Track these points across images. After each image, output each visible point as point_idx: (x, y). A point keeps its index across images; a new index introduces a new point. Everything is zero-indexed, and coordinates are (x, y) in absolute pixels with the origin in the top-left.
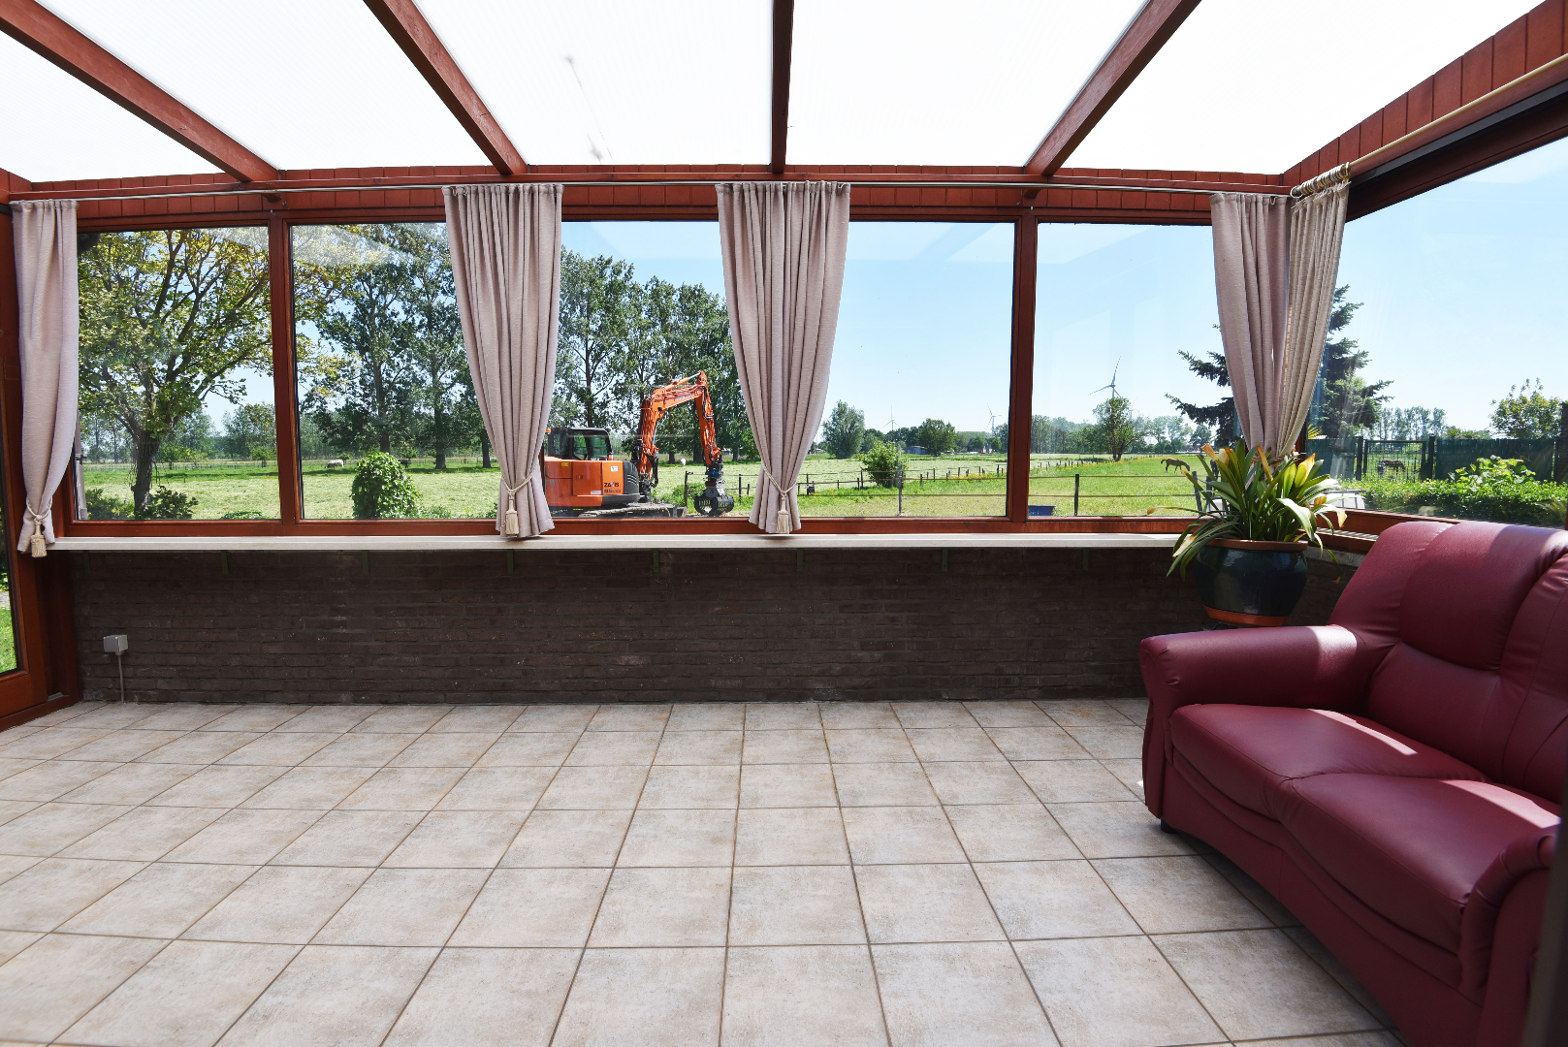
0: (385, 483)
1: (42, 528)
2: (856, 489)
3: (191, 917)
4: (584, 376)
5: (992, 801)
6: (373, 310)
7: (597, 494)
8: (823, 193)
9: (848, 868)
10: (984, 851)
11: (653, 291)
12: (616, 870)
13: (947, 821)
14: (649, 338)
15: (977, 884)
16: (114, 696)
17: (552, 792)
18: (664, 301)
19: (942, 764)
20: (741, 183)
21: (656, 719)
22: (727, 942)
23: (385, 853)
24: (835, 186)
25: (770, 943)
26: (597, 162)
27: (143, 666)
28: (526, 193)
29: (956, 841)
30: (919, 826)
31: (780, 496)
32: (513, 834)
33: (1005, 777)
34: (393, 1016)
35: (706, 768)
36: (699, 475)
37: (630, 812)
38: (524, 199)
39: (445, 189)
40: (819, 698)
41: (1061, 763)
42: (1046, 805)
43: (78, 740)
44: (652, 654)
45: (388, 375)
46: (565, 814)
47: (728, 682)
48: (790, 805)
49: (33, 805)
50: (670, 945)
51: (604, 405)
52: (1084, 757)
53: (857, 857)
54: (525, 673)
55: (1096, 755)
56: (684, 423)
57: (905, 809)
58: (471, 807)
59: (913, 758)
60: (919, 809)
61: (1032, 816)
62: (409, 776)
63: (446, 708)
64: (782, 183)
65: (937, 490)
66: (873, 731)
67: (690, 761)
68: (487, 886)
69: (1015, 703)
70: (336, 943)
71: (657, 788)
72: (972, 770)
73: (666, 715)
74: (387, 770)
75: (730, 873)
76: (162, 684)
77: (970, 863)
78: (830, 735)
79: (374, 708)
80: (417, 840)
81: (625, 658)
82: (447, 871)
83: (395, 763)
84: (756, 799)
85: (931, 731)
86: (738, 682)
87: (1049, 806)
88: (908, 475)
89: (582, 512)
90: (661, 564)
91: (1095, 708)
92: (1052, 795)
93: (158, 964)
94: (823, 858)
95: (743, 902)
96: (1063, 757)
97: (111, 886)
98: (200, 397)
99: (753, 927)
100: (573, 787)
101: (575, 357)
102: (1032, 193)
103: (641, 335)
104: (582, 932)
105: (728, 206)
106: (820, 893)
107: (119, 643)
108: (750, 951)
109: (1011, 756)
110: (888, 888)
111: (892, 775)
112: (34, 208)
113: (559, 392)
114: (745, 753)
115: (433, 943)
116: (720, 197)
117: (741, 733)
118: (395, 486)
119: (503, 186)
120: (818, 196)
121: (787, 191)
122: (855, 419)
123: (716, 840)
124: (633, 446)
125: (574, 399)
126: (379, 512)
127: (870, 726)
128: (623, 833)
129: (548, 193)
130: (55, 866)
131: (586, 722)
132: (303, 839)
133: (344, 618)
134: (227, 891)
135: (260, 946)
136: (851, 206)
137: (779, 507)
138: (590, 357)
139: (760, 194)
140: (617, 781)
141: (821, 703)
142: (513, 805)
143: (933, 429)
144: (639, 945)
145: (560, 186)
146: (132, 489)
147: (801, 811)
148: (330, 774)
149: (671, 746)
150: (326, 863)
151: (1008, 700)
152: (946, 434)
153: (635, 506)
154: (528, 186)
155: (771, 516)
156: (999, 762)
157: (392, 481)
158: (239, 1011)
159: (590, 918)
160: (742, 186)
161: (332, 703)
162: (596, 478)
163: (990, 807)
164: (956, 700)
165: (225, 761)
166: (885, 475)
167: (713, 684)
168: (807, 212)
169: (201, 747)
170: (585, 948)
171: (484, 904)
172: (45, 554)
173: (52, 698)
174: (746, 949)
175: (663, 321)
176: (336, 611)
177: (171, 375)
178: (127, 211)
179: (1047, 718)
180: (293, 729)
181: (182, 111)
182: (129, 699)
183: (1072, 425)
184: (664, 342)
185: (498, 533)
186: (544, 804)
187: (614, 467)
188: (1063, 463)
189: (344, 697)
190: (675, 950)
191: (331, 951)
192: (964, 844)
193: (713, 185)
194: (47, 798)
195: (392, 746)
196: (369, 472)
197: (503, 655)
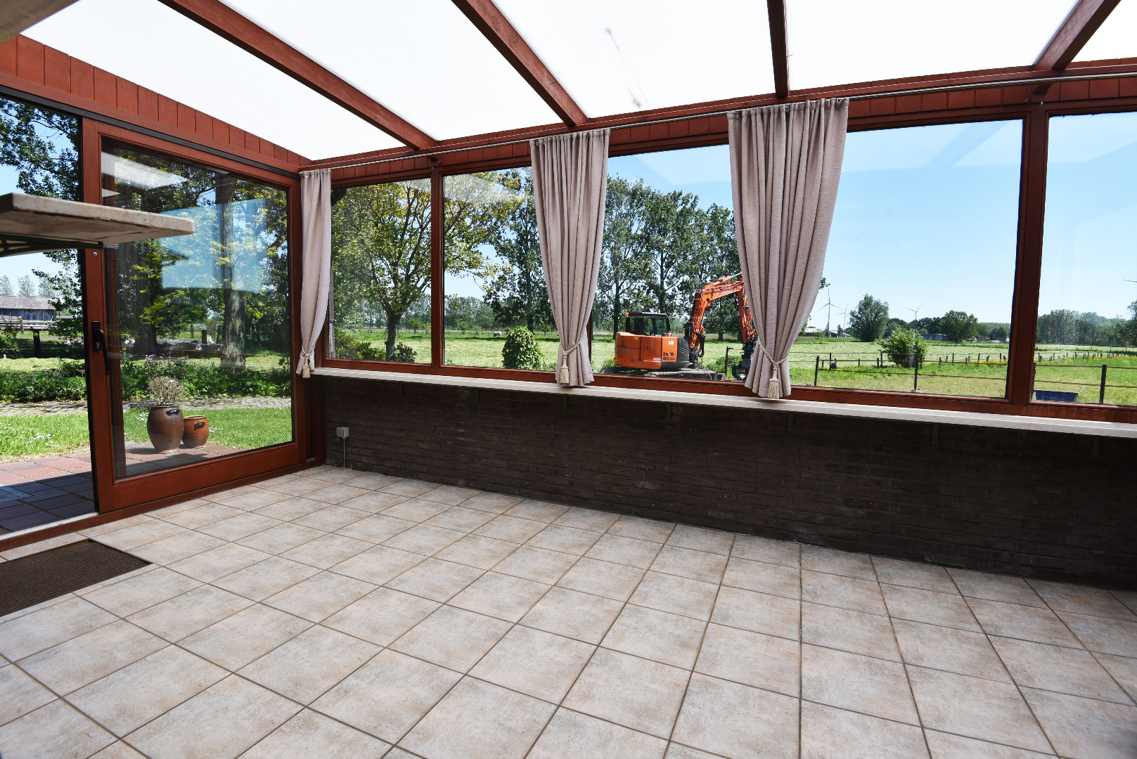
0: (522, 347)
1: (309, 361)
2: (875, 367)
3: (331, 611)
4: (659, 277)
5: (958, 671)
6: (527, 237)
7: (657, 360)
8: (823, 109)
9: (796, 701)
10: (940, 719)
11: (713, 214)
12: (599, 648)
13: (906, 680)
14: (708, 248)
15: (926, 751)
16: (340, 464)
17: (570, 575)
18: (721, 221)
19: (912, 623)
20: (748, 109)
21: (661, 533)
22: (671, 736)
23: (452, 593)
24: (834, 102)
25: (707, 749)
26: (637, 110)
27: (356, 447)
28: (584, 138)
29: (911, 702)
30: (876, 678)
31: (772, 367)
32: (535, 601)
33: (978, 649)
34: (418, 717)
35: (691, 581)
36: (737, 350)
37: (622, 604)
38: (583, 143)
39: (532, 141)
40: (801, 540)
41: (1046, 647)
42: (1020, 688)
43: (316, 487)
44: (662, 482)
45: (535, 278)
46: (575, 594)
47: (722, 514)
48: (756, 629)
49: (280, 522)
50: (623, 724)
51: (672, 297)
52: (1074, 646)
53: (807, 693)
54: (571, 483)
55: (1091, 647)
56: (732, 311)
57: (864, 658)
58: (515, 574)
59: (883, 612)
60: (879, 662)
61: (1001, 695)
62: (483, 543)
63: (519, 499)
64: (784, 105)
65: (956, 372)
66: (849, 579)
67: (680, 573)
68: (507, 636)
69: (1005, 578)
70: (403, 651)
71: (647, 589)
72: (945, 636)
73: (668, 532)
74: (471, 536)
75: (689, 676)
76: (364, 460)
77: (923, 727)
78: (805, 575)
79: (476, 492)
80: (474, 590)
81: (642, 483)
82: (485, 618)
83: (477, 532)
84: (726, 617)
85: (907, 589)
86: (730, 516)
87: (1024, 690)
88: (927, 357)
89: (646, 373)
90: (672, 414)
91: (1097, 597)
92: (1029, 678)
93: (303, 638)
94: (774, 685)
95: (693, 705)
96: (1049, 641)
97: (298, 581)
98: (423, 290)
99: (696, 730)
100: (586, 574)
101: (653, 264)
102: (1042, 89)
103: (702, 247)
104: (560, 692)
105: (737, 130)
106: (764, 716)
107: (344, 432)
108: (688, 751)
109: (988, 629)
110: (831, 730)
111: (858, 624)
112: (310, 175)
113: (642, 288)
114: (726, 576)
115: (460, 670)
116: (731, 122)
117: (727, 558)
118: (528, 349)
119: (568, 135)
120: (817, 112)
121: (790, 111)
122: (881, 309)
123: (684, 645)
124: (688, 327)
125: (651, 294)
126: (518, 365)
127: (846, 574)
128: (611, 620)
129: (600, 136)
130: (277, 562)
131: (609, 526)
132: (408, 573)
133: (463, 431)
134: (355, 598)
135: (360, 641)
136: (849, 119)
137: (771, 375)
138: (664, 264)
139: (765, 116)
140: (619, 577)
141: (803, 545)
142: (541, 579)
143: (956, 319)
144: (600, 717)
145: (608, 130)
146: (386, 343)
147: (764, 637)
148: (438, 532)
149: (666, 557)
150: (416, 593)
151: (996, 573)
152: (968, 325)
153: (686, 370)
154: (585, 133)
155: (763, 382)
156: (975, 633)
157: (526, 346)
158: (333, 683)
159: (570, 682)
160: (750, 112)
161: (453, 485)
162: (657, 349)
163: (955, 676)
164: (939, 565)
165: (384, 513)
166: (905, 357)
167: (710, 513)
168: (807, 128)
169: (373, 502)
170: (559, 706)
171: (501, 649)
172: (309, 376)
173: (309, 460)
174: (685, 748)
175: (719, 236)
176: (459, 426)
177: (408, 277)
178: (358, 174)
179: (1036, 598)
180: (427, 499)
181: (378, 108)
182: (347, 466)
183: (1103, 319)
184: (719, 251)
185: (555, 382)
186: (562, 583)
187: (671, 341)
188: (1091, 354)
189: (460, 482)
190: (627, 729)
191: (399, 656)
192: (919, 706)
193: (725, 114)
194: (287, 519)
195: (478, 520)
196: (513, 339)
197: (557, 468)
